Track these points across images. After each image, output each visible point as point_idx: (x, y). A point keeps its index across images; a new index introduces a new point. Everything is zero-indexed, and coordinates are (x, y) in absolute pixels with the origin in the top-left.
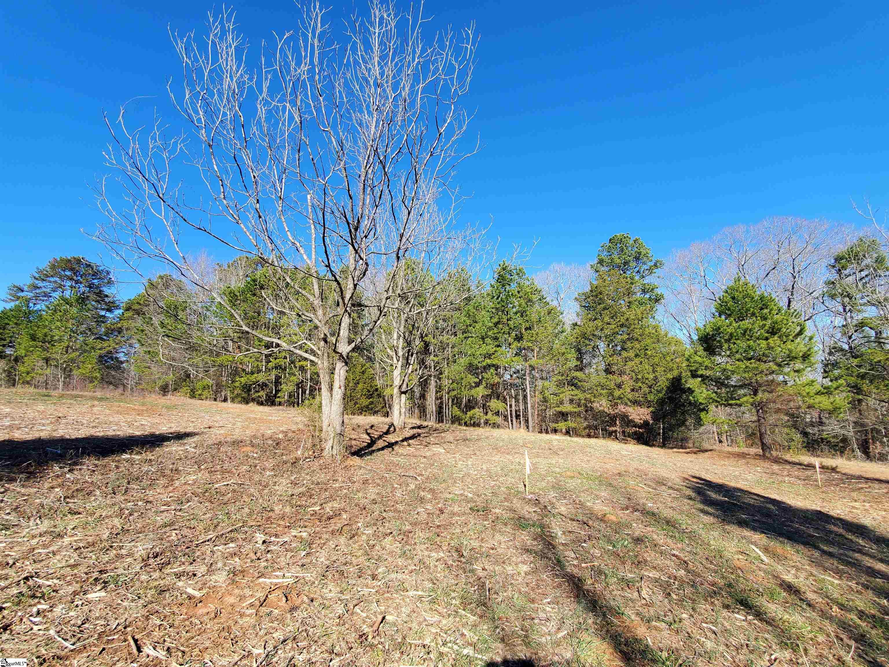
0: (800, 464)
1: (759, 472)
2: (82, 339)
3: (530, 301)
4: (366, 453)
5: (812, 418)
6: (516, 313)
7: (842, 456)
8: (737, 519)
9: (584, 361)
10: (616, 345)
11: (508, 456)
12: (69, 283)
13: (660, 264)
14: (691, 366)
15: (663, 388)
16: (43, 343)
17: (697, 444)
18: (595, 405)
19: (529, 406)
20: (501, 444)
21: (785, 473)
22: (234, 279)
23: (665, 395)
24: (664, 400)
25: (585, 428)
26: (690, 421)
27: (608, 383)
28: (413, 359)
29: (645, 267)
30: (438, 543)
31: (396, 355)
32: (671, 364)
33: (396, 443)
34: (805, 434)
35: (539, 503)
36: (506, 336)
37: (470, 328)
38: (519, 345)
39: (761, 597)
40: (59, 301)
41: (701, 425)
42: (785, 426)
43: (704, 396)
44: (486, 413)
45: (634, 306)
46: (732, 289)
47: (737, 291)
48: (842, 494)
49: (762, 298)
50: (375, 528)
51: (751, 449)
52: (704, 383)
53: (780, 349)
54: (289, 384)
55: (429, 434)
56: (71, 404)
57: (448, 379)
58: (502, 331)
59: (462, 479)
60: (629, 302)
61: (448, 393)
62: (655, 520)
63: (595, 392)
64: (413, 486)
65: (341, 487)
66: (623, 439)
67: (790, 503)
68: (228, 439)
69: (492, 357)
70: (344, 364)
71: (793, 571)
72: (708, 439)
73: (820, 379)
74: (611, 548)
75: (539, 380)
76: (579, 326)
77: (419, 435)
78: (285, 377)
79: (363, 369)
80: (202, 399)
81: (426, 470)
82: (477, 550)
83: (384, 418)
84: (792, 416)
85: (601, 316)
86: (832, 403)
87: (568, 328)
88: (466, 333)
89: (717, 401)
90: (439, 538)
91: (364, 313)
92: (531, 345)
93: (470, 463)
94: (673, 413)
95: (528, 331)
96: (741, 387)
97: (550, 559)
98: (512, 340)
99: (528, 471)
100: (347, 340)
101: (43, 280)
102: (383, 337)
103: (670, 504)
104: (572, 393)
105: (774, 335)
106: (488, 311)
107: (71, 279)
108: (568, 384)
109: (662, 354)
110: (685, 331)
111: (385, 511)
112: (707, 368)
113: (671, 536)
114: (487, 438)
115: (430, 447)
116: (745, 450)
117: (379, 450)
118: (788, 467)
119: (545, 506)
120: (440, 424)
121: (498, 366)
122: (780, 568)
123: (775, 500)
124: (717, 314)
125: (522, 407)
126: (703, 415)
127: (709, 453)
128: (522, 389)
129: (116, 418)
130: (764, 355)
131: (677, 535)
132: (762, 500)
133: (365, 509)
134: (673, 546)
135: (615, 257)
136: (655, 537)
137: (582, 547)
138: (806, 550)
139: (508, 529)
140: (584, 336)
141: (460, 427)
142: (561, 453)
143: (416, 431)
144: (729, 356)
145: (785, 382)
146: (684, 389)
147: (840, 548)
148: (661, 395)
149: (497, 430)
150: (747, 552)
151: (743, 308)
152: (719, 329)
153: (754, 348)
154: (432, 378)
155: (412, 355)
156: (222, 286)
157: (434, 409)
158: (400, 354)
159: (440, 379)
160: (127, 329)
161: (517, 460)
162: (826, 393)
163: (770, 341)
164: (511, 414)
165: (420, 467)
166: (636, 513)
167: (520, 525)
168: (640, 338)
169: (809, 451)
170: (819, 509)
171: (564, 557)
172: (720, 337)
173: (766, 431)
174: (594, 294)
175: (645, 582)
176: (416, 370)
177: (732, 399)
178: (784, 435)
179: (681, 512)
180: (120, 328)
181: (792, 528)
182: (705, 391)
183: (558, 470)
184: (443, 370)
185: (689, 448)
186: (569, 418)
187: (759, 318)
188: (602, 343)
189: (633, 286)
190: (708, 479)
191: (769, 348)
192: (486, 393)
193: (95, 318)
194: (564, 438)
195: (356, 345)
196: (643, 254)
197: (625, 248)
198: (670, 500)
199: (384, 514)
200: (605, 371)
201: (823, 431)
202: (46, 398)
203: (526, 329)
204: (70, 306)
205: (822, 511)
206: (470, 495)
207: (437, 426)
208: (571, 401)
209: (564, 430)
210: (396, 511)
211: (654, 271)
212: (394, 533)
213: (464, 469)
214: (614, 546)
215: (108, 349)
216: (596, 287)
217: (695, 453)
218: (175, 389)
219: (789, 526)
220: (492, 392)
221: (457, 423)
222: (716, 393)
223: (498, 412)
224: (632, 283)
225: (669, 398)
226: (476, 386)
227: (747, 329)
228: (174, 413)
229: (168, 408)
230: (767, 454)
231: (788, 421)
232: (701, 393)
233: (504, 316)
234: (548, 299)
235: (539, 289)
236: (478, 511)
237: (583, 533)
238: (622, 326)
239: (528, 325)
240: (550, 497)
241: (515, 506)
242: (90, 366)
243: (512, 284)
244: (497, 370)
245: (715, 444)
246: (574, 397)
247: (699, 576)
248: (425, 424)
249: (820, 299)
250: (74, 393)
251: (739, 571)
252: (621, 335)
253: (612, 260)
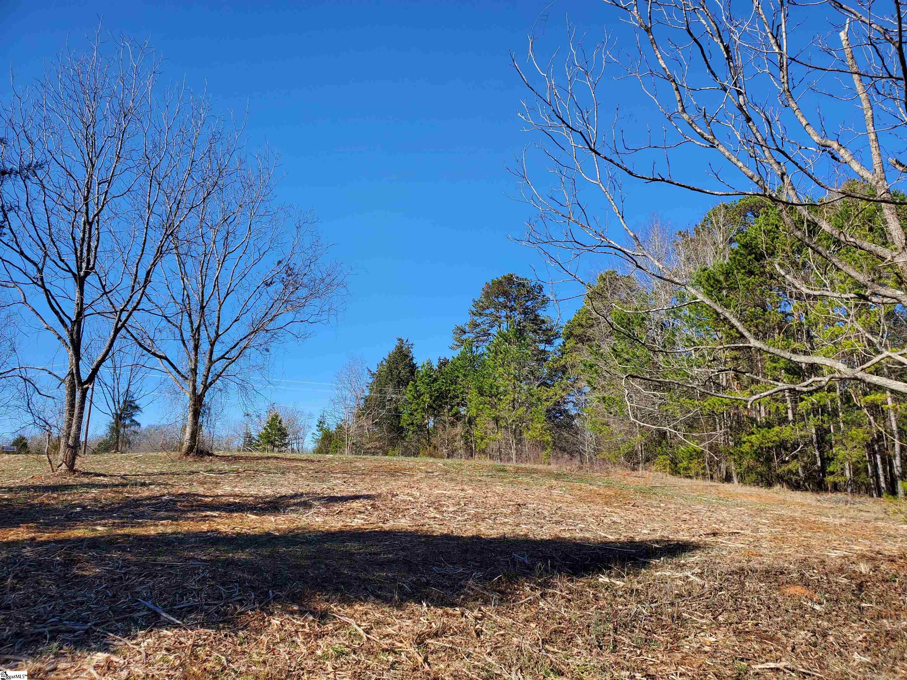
2: (526, 387)
12: (503, 313)
16: (490, 397)
22: (710, 250)
40: (498, 338)
54: (850, 445)
56: (528, 483)
68: (754, 564)
78: (837, 429)
80: (691, 477)
101: (481, 314)
107: (506, 307)
129: (580, 509)
156: (693, 269)
160: (573, 366)
180: (564, 366)
193: (535, 355)
202: (502, 474)
204: (509, 344)
215: (555, 398)
218: (648, 460)
228: (655, 503)
229: (643, 492)
242: (539, 426)
250: (528, 465)
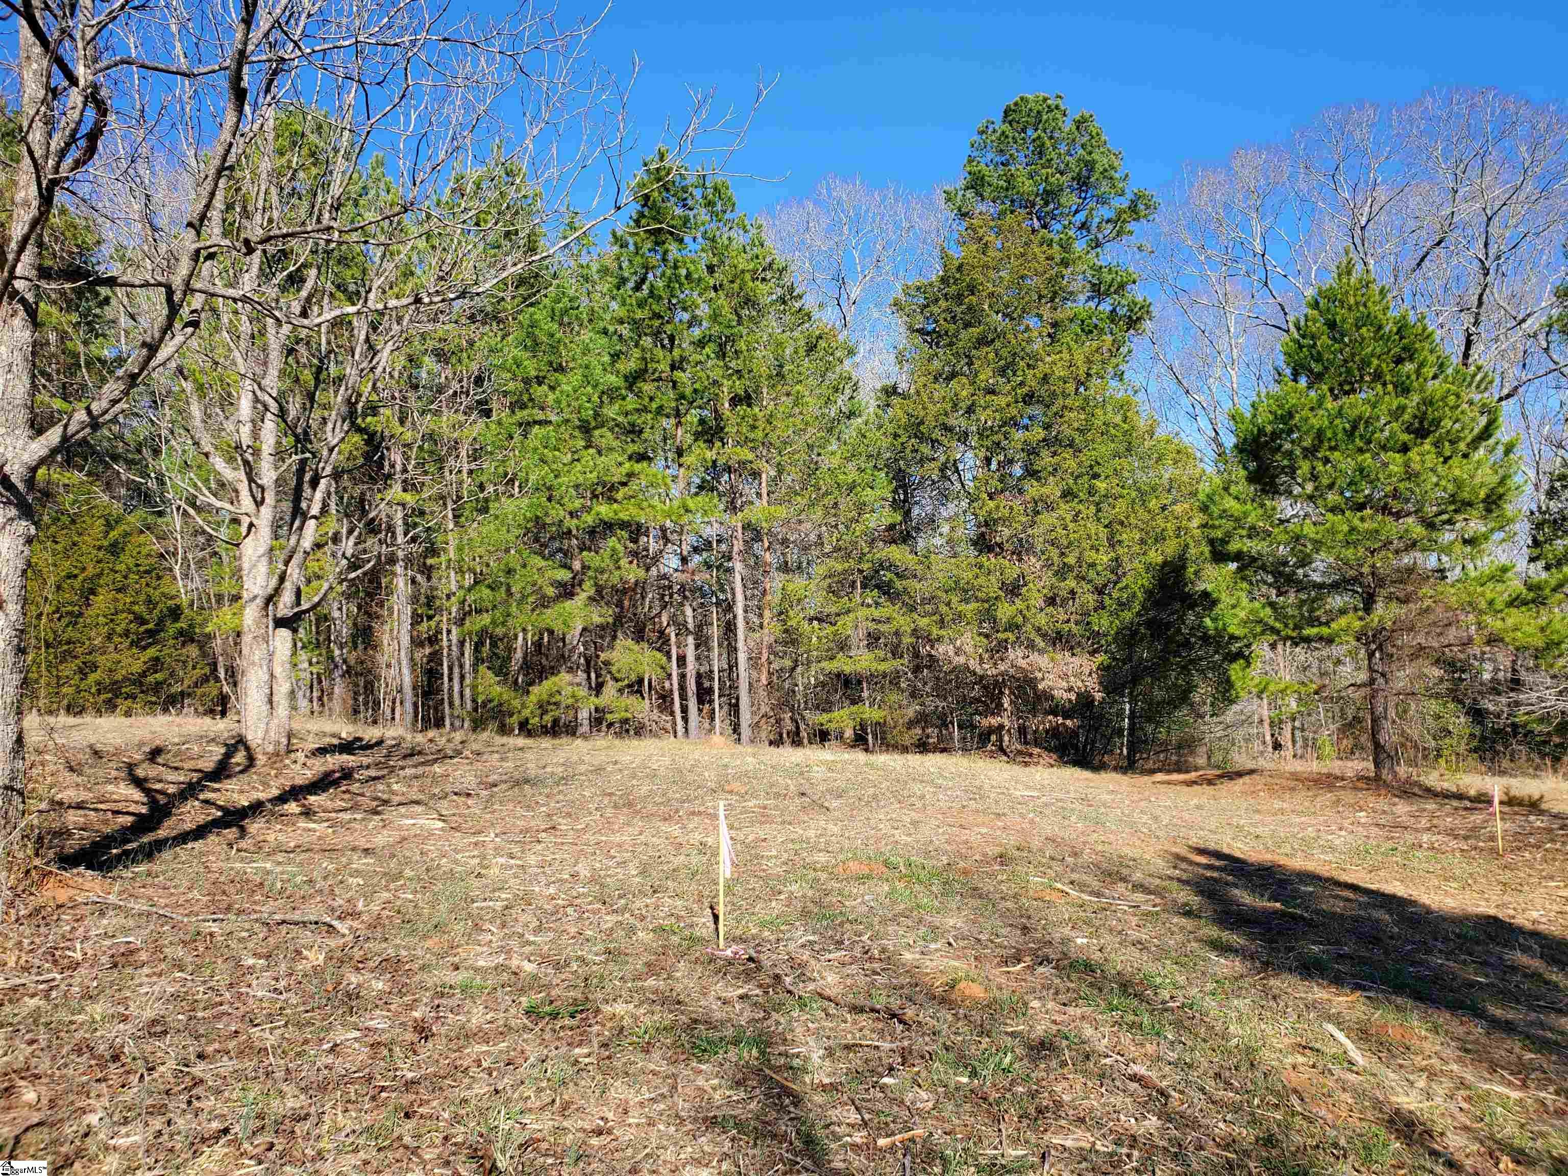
0: (1460, 797)
1: (1364, 825)
3: (748, 302)
4: (126, 853)
5: (1496, 670)
6: (701, 344)
7: (1555, 771)
8: (1300, 957)
9: (916, 511)
10: (1011, 462)
11: (665, 827)
13: (1147, 207)
14: (1213, 527)
15: (1134, 595)
17: (1218, 757)
18: (943, 650)
19: (742, 657)
20: (644, 790)
21: (1424, 823)
23: (1138, 614)
24: (1136, 632)
25: (911, 725)
26: (1203, 691)
27: (981, 580)
28: (319, 495)
29: (1106, 212)
30: (407, 1140)
31: (251, 480)
32: (1160, 521)
33: (256, 807)
34: (1477, 714)
35: (759, 969)
36: (668, 423)
37: (540, 391)
38: (710, 455)
39: (1342, 1160)
41: (1232, 702)
42: (1431, 696)
43: (1242, 614)
44: (598, 689)
45: (1067, 338)
46: (1330, 296)
47: (1342, 302)
48: (1548, 869)
49: (1402, 328)
50: (157, 1123)
51: (1350, 764)
52: (1243, 579)
53: (1435, 479)
55: (386, 770)
57: (460, 571)
58: (654, 406)
59: (503, 918)
60: (1055, 325)
61: (460, 622)
62: (1091, 985)
63: (943, 609)
64: (316, 957)
65: (14, 989)
66: (1019, 753)
67: (1427, 902)
69: (619, 496)
70: (13, 512)
71: (1421, 1083)
72: (1247, 741)
73: (1522, 565)
74: (965, 1080)
75: (774, 574)
76: (905, 396)
77: (347, 774)
79: (113, 534)
81: (368, 898)
82: (544, 1146)
83: (207, 720)
84: (1451, 666)
85: (970, 364)
86: (1542, 630)
87: (868, 401)
88: (523, 407)
89: (1274, 631)
90: (410, 1124)
91: (109, 312)
92: (750, 456)
93: (532, 860)
94: (1157, 669)
95: (741, 409)
96: (1335, 587)
97: (784, 1137)
98: (689, 439)
99: (725, 870)
100: (22, 416)
102: (196, 410)
103: (1134, 935)
104: (876, 613)
105: (1424, 437)
106: (605, 332)
108: (864, 586)
109: (1139, 490)
110: (1203, 422)
111: (201, 1056)
112: (1253, 532)
113: (1132, 1026)
114: (599, 770)
115: (390, 814)
116: (1335, 766)
117: (183, 838)
118: (1431, 806)
119: (777, 977)
120: (431, 734)
121: (639, 526)
122: (1391, 1077)
123: (1394, 897)
124: (1288, 371)
125: (717, 662)
126: (1235, 670)
127: (1247, 779)
128: (718, 604)
130: (1396, 494)
131: (1146, 1020)
132: (1364, 899)
133: (116, 1058)
134: (1133, 1051)
135: (1019, 169)
136: (1088, 1031)
137: (883, 1088)
138: (1455, 1022)
139: (657, 1062)
140: (916, 428)
141: (505, 740)
142: (835, 804)
143: (334, 761)
144: (1311, 498)
145: (1441, 573)
146: (1189, 596)
147: (1532, 1008)
148: (1127, 615)
149: (635, 742)
150: (1318, 1046)
151: (1353, 355)
152: (1291, 415)
153: (1373, 477)
154: (399, 569)
155: (314, 483)
157: (407, 680)
158: (268, 475)
159: (427, 571)
161: (696, 837)
162: (1533, 601)
163: (1413, 454)
164: (682, 688)
165: (349, 888)
166: (1041, 969)
167: (694, 1046)
168: (1078, 439)
169: (1482, 759)
170: (1492, 912)
171: (827, 1126)
172: (1293, 442)
173: (1386, 709)
174: (952, 290)
175: (1052, 1165)
176: (336, 539)
177: (1313, 621)
178: (1430, 720)
179: (1162, 953)
181: (1429, 968)
182: (1245, 601)
183: (822, 858)
184: (439, 538)
185: (1196, 769)
186: (865, 694)
187: (1390, 387)
188: (970, 454)
189: (1067, 272)
190: (1238, 854)
191: (1410, 475)
192: (597, 620)
194: (846, 756)
195: (65, 438)
196: (1099, 168)
197: (1048, 143)
198: (1134, 921)
199: (199, 1069)
200: (975, 543)
201: (1517, 704)
203: (735, 401)
205: (1500, 916)
206: (529, 967)
207: (420, 738)
208: (873, 639)
209: (849, 733)
210: (249, 1050)
211: (1128, 227)
212: (237, 1128)
213: (512, 882)
214: (974, 1074)
216: (960, 268)
217: (1210, 782)
219: (1421, 964)
220: (619, 620)
221: (493, 725)
222: (1272, 605)
223: (640, 681)
224: (1065, 263)
225: (1149, 624)
226: (557, 598)
227: (1360, 418)
230: (1386, 775)
231: (1441, 680)
232: (1234, 607)
233: (659, 353)
234: (809, 302)
235: (780, 262)
236: (555, 1016)
237: (886, 1046)
238: (1029, 399)
239: (739, 387)
240: (792, 946)
241: (679, 987)
243: (687, 239)
244: (635, 541)
245: (1262, 753)
246: (883, 628)
247: (1194, 1124)
248: (371, 734)
249: (1541, 337)
251: (1294, 1100)
252: (1026, 428)
253: (1010, 179)
